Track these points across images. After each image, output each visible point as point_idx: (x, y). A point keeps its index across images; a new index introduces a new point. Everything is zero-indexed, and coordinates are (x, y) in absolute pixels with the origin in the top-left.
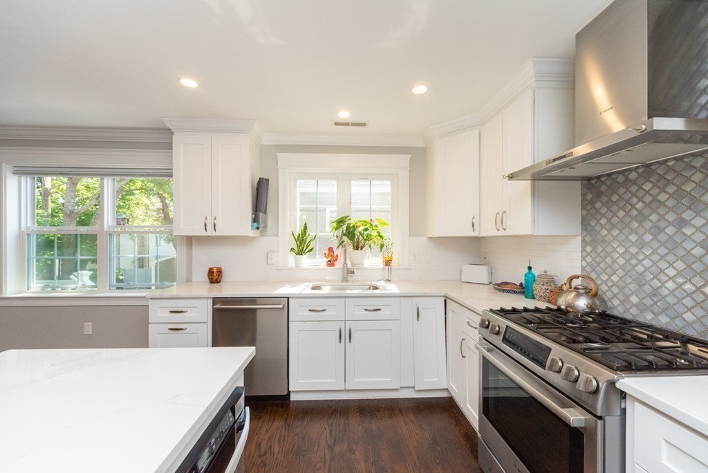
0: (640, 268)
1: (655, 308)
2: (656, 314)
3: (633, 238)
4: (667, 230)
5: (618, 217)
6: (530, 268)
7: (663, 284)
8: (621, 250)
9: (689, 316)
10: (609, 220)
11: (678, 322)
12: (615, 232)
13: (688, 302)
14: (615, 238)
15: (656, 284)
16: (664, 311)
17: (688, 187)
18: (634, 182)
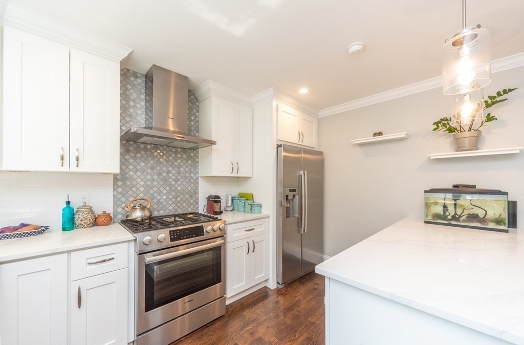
0: (152, 192)
1: (158, 208)
2: (158, 211)
3: (149, 177)
4: (163, 174)
5: (140, 166)
6: (68, 203)
7: (162, 197)
8: (142, 183)
9: (170, 208)
10: (135, 167)
11: (167, 211)
12: (139, 174)
13: (170, 202)
14: (139, 177)
15: (159, 197)
16: (162, 209)
17: (171, 158)
18: (150, 150)
